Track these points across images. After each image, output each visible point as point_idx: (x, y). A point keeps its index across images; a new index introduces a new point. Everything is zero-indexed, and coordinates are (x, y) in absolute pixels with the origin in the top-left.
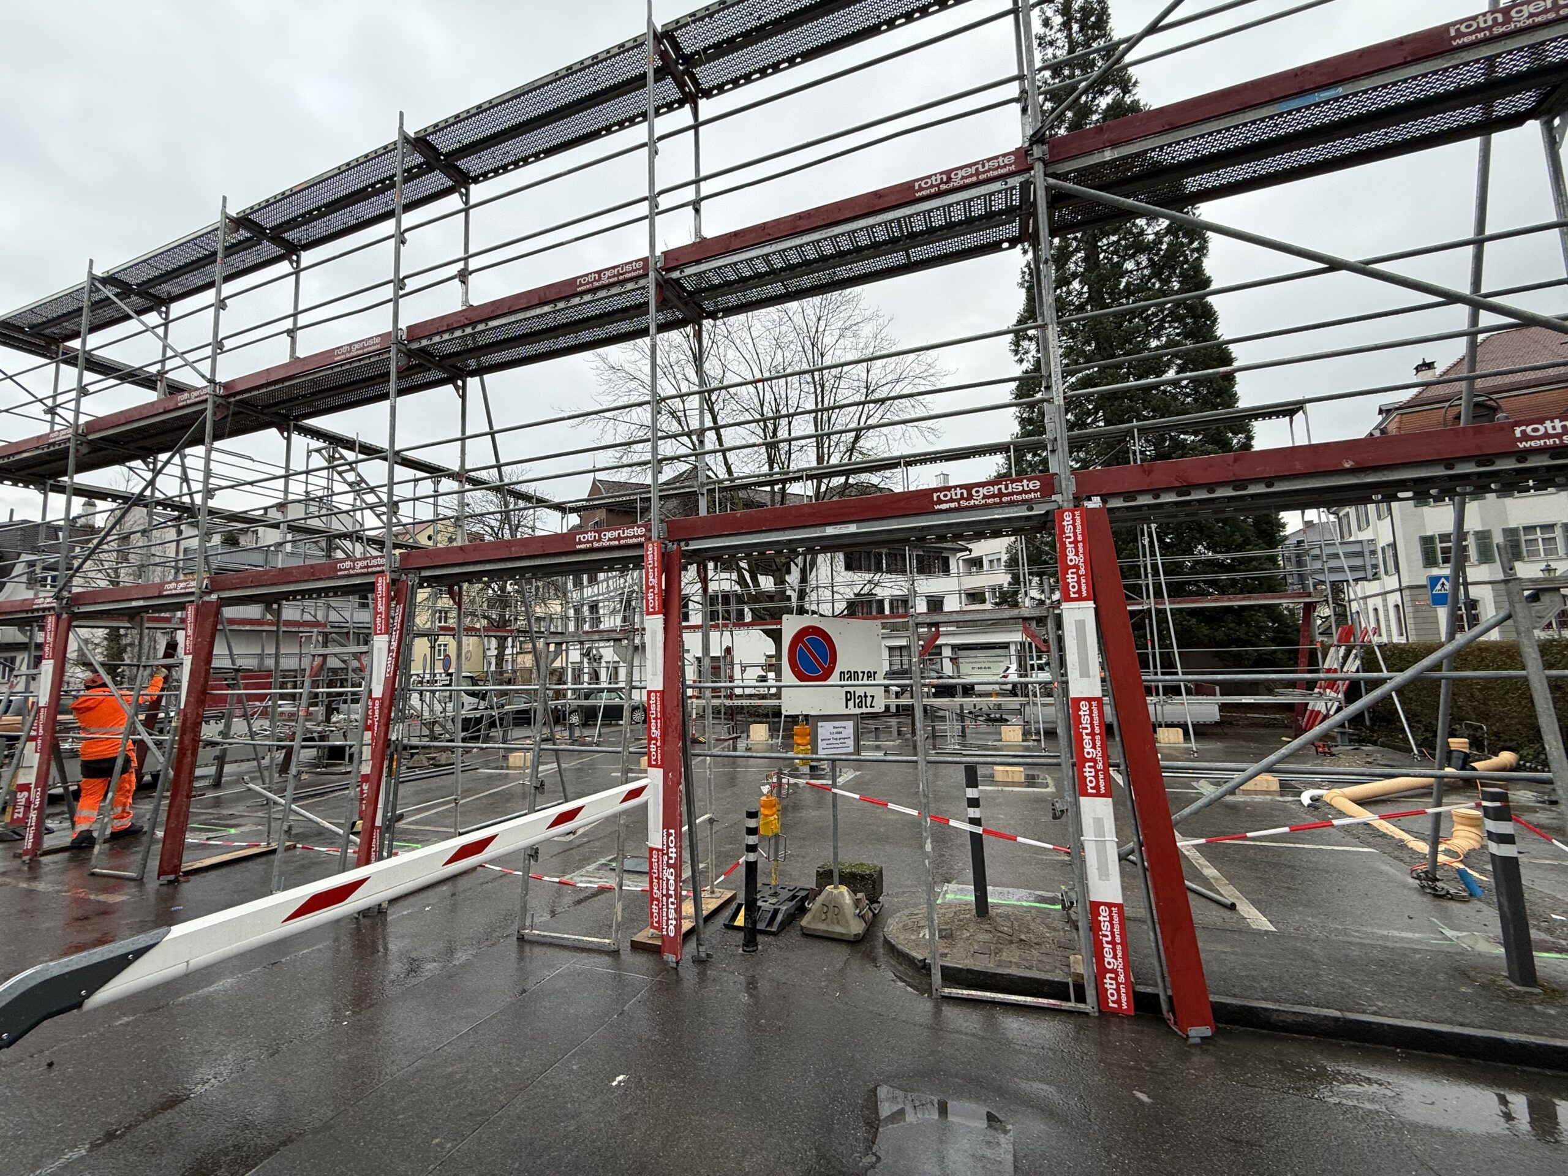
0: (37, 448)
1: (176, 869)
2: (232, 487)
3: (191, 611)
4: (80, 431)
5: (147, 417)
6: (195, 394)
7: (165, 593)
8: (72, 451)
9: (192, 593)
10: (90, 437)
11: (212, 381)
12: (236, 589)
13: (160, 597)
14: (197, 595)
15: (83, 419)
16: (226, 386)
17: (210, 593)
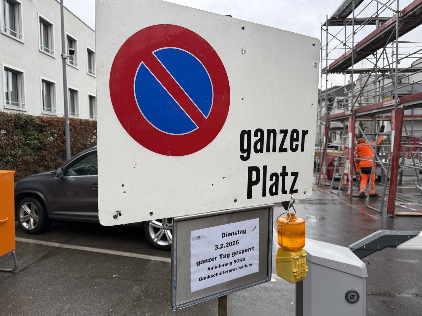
0: (343, 59)
1: (393, 213)
2: (406, 57)
3: (393, 112)
4: (354, 49)
5: (374, 36)
6: (391, 20)
7: (384, 106)
8: (352, 57)
9: (393, 105)
10: (357, 50)
11: (397, 12)
12: (410, 102)
13: (382, 108)
14: (395, 106)
15: (355, 44)
16: (403, 11)
17: (400, 105)
